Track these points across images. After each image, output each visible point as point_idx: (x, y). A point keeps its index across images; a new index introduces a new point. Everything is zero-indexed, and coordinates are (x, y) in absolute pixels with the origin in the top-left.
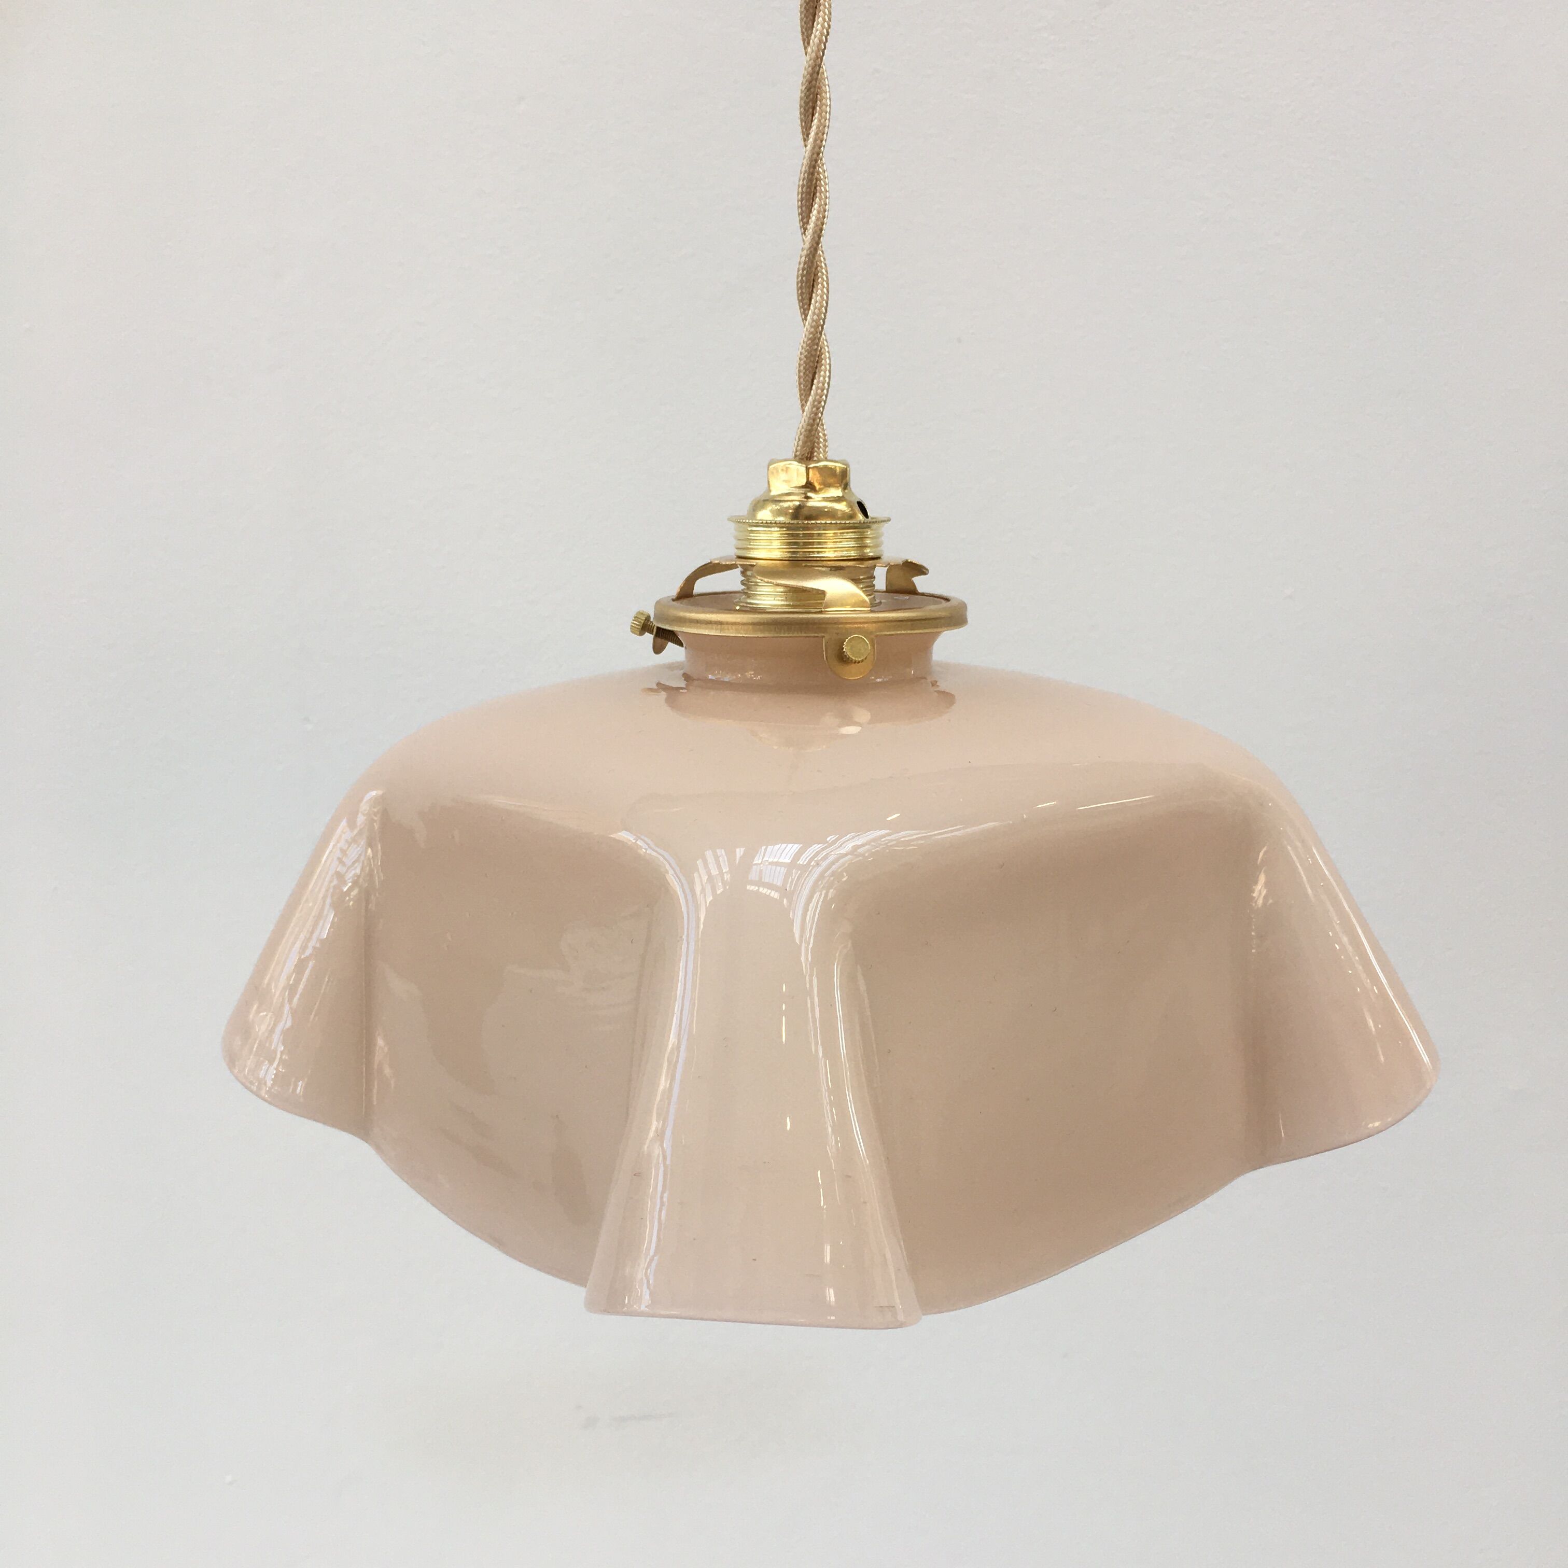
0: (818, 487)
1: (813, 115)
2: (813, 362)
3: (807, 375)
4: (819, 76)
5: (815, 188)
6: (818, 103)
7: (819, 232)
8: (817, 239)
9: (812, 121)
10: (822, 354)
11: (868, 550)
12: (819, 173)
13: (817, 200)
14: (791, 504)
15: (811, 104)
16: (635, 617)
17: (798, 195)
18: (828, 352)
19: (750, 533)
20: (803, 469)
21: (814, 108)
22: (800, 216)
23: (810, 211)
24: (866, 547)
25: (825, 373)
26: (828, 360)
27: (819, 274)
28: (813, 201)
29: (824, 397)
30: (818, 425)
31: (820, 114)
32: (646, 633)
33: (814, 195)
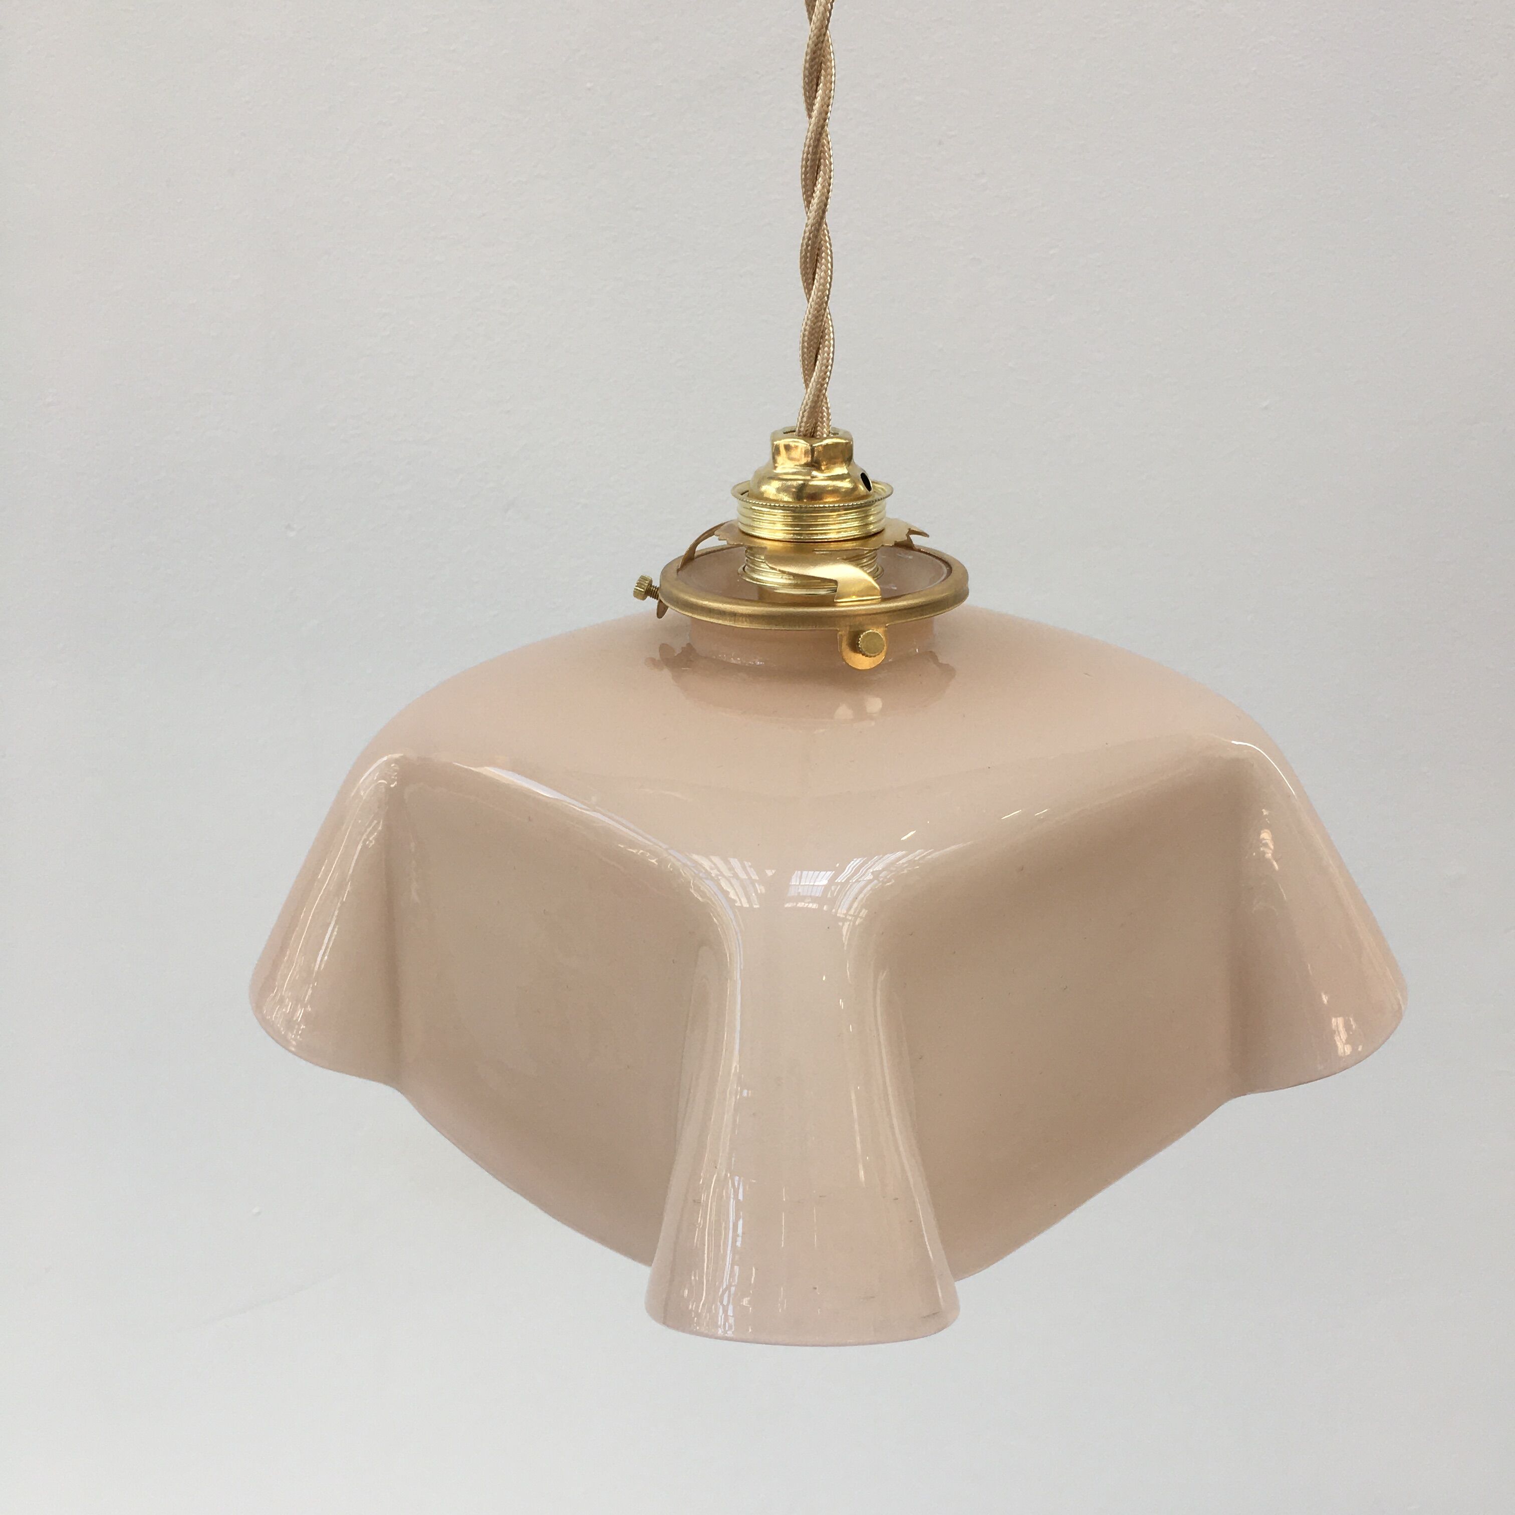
0: (822, 465)
1: (817, 85)
2: (817, 338)
3: (811, 351)
4: (824, 44)
5: (820, 160)
6: (823, 71)
7: (824, 207)
8: (822, 213)
9: (816, 91)
10: (826, 329)
11: (871, 527)
12: (823, 146)
13: (822, 173)
14: (795, 483)
15: (815, 73)
16: (638, 583)
17: (802, 168)
18: (832, 326)
21: (818, 78)
22: (804, 189)
23: (815, 185)
24: (870, 524)
25: (829, 348)
26: (832, 335)
27: (824, 249)
28: (817, 174)
29: (828, 373)
30: (822, 401)
31: (825, 85)
33: (818, 168)
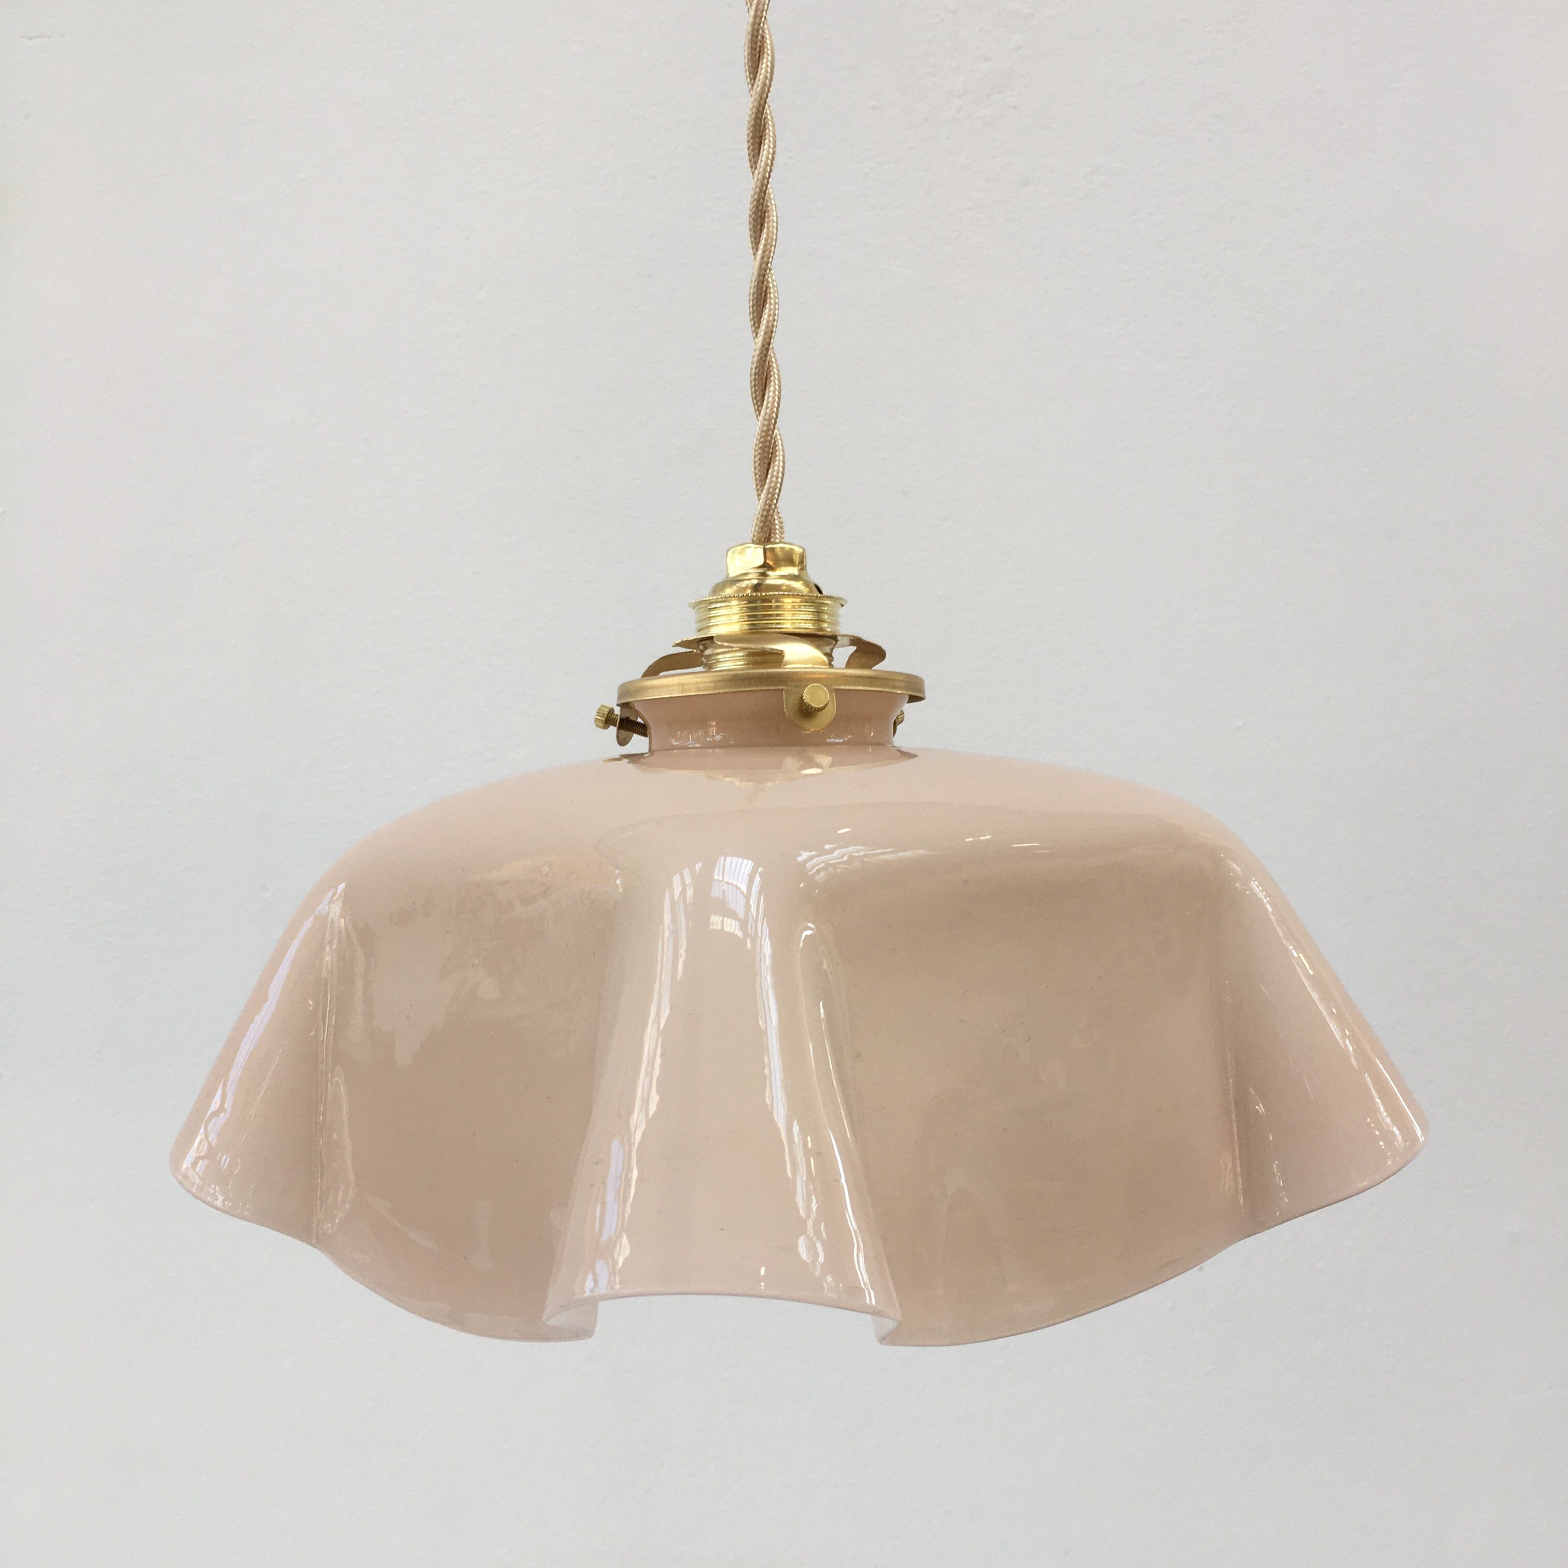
0: (774, 566)
1: (761, 231)
2: (767, 453)
4: (766, 195)
5: (766, 295)
6: (766, 220)
7: (770, 334)
8: (768, 340)
9: (760, 235)
10: (776, 446)
11: (825, 625)
12: (768, 282)
13: (767, 306)
14: (749, 582)
16: (598, 713)
17: (749, 303)
19: (710, 611)
20: (760, 551)
21: (762, 225)
22: (752, 322)
23: (761, 317)
24: (824, 621)
25: (779, 463)
27: (772, 373)
28: (764, 307)
29: (779, 488)
30: (773, 510)
31: (768, 229)
32: (611, 726)
33: (764, 301)
